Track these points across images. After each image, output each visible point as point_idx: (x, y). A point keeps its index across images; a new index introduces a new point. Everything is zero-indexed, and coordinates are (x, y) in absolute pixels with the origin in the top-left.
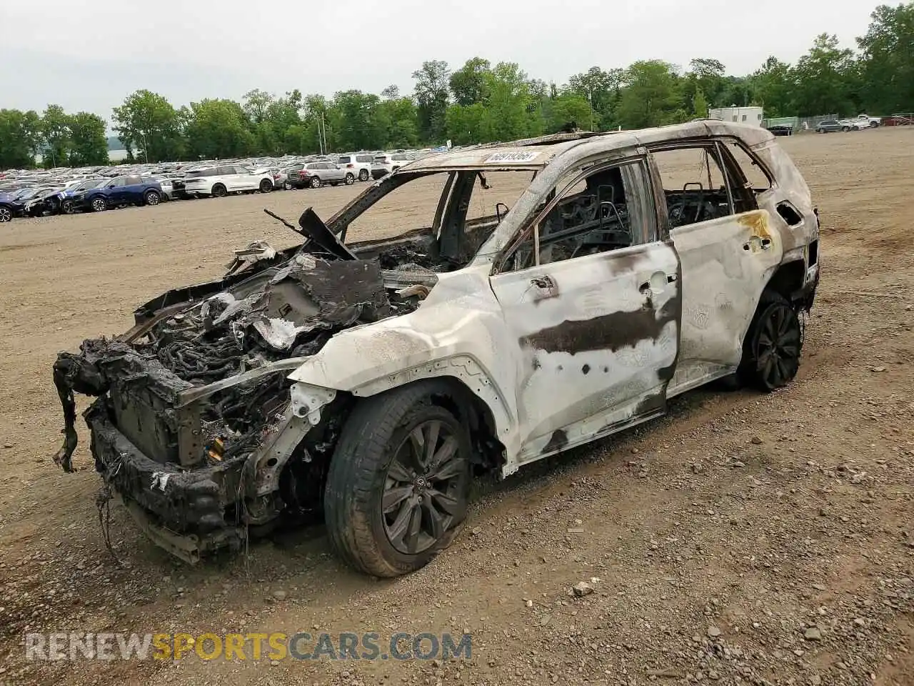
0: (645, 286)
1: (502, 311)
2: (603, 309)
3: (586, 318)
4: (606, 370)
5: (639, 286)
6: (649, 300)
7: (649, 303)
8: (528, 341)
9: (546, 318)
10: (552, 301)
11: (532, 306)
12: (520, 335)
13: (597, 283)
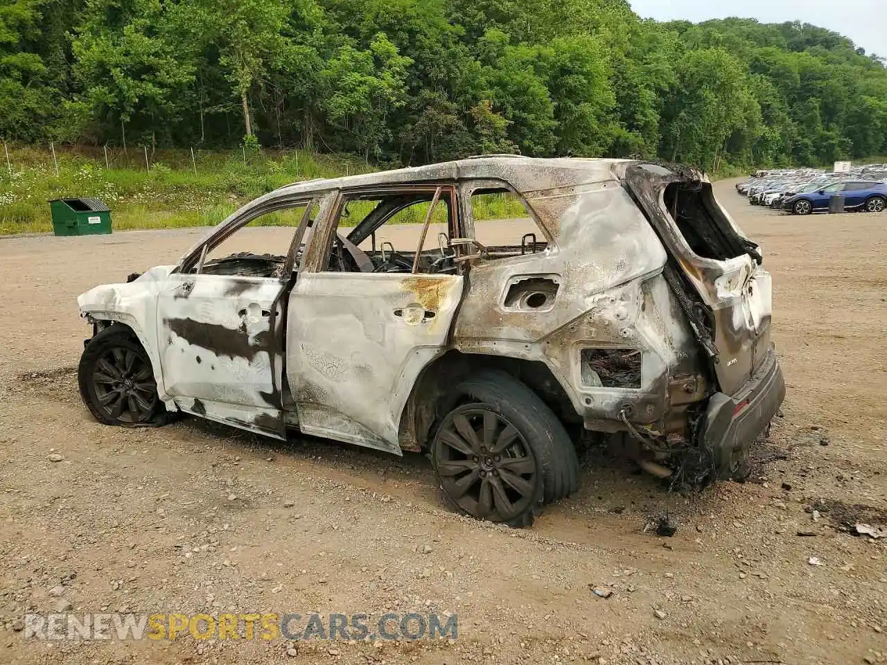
0: (243, 312)
1: (158, 297)
2: (211, 319)
3: (200, 321)
4: (213, 368)
5: (239, 311)
6: (244, 325)
7: (244, 327)
8: (168, 323)
9: (177, 311)
10: (183, 300)
11: (173, 298)
12: (164, 317)
13: (211, 296)
